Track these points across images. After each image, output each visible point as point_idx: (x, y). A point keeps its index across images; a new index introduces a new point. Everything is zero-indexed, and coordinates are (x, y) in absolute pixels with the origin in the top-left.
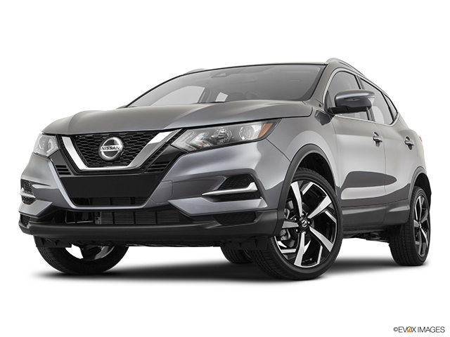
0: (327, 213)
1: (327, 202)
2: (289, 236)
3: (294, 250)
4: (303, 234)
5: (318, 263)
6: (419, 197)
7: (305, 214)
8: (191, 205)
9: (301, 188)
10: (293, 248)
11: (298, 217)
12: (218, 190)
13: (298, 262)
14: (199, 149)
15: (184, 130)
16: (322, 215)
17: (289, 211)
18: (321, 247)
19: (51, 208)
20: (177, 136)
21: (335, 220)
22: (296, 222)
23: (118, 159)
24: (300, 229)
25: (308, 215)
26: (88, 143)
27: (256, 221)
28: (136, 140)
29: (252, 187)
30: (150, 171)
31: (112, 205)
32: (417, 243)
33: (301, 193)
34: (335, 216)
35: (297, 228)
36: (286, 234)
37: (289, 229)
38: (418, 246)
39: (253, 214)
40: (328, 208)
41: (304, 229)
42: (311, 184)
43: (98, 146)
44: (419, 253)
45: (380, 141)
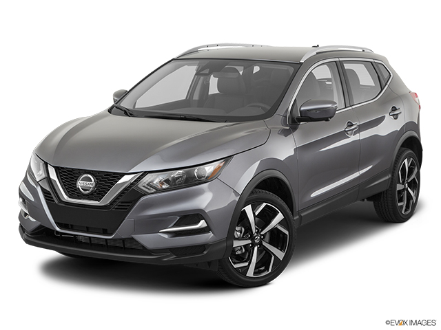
0: (279, 228)
1: (280, 217)
2: (244, 250)
3: (246, 264)
4: (256, 248)
5: (270, 271)
6: (406, 161)
7: (258, 230)
9: (254, 209)
10: (246, 261)
11: (252, 234)
12: (174, 226)
13: (250, 273)
14: (158, 191)
15: (145, 173)
16: (274, 231)
17: (243, 229)
18: (273, 258)
20: (140, 178)
21: (287, 233)
22: (249, 239)
23: (92, 194)
24: (253, 245)
25: (262, 231)
26: (69, 176)
27: (205, 252)
29: (202, 224)
30: (116, 208)
31: (88, 231)
32: (399, 204)
33: (254, 214)
34: (287, 229)
35: (251, 244)
36: (241, 248)
37: (244, 246)
38: (402, 206)
39: (203, 247)
40: (280, 223)
41: (257, 244)
42: (264, 204)
43: (76, 180)
44: (403, 212)
45: (353, 130)
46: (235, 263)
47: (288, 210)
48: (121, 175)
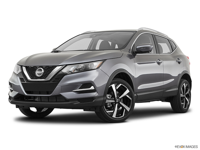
0: (127, 96)
1: (127, 91)
2: (111, 105)
3: (112, 111)
4: (117, 105)
5: (123, 116)
6: (184, 84)
7: (118, 97)
8: (68, 95)
9: (116, 87)
11: (115, 98)
12: (79, 89)
13: (114, 116)
14: (72, 73)
15: (67, 65)
16: (125, 97)
17: (111, 96)
18: (125, 110)
19: (18, 94)
20: (64, 68)
21: (131, 99)
22: (114, 100)
23: (42, 76)
24: (116, 103)
25: (119, 97)
26: (31, 70)
27: (94, 101)
28: (48, 69)
29: (92, 88)
30: (53, 81)
31: (40, 94)
32: (182, 103)
33: (116, 88)
34: (131, 97)
35: (114, 102)
36: (110, 105)
37: (111, 103)
38: (183, 105)
39: (93, 98)
40: (128, 94)
41: (117, 103)
42: (121, 85)
43: (35, 71)
44: (184, 108)
45: (160, 63)
46: (107, 111)
47: (131, 89)
48: (56, 66)
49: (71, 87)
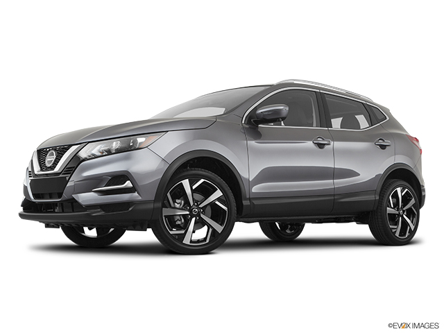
0: (217, 203)
1: (218, 194)
2: (183, 220)
3: (183, 232)
4: (194, 219)
5: (207, 241)
6: (398, 189)
7: (197, 204)
8: (86, 198)
9: (191, 184)
11: (190, 207)
12: (105, 186)
13: (186, 241)
14: (95, 157)
15: (88, 143)
17: (183, 202)
18: (210, 229)
20: (83, 148)
21: (226, 209)
22: (188, 210)
23: (52, 166)
25: (200, 204)
27: (130, 209)
29: (128, 184)
32: (392, 227)
33: (191, 188)
34: (226, 205)
35: (189, 215)
36: (181, 219)
37: (183, 215)
39: (127, 204)
40: (218, 199)
41: (195, 216)
42: (202, 180)
45: (325, 144)
46: (172, 230)
48: (70, 146)
49: (92, 183)
